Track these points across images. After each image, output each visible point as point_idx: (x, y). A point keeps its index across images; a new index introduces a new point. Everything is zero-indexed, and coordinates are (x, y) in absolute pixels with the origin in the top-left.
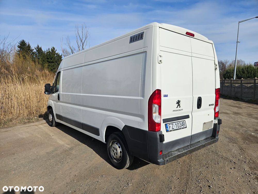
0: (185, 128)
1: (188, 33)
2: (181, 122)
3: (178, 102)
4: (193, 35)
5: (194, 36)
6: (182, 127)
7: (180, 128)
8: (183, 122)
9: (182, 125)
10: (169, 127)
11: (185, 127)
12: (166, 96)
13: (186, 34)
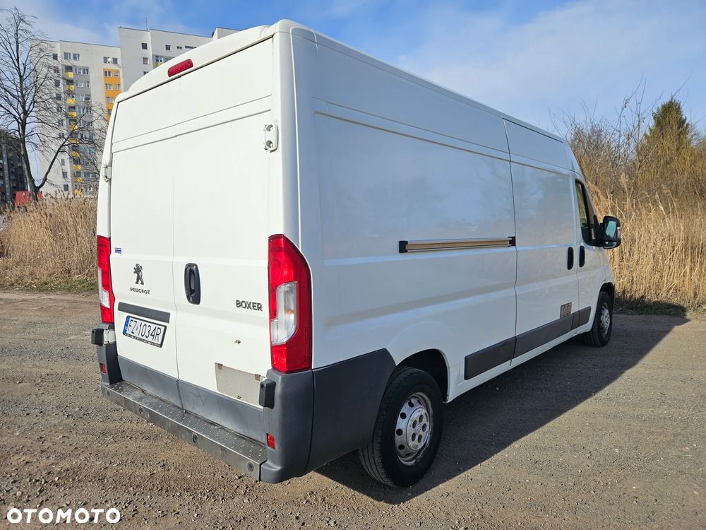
0: (157, 345)
1: (172, 72)
2: (153, 326)
3: (138, 270)
4: (187, 65)
5: (192, 66)
6: (150, 339)
7: (144, 338)
8: (158, 326)
9: (151, 335)
10: (130, 326)
11: (156, 342)
12: (118, 251)
13: (170, 76)
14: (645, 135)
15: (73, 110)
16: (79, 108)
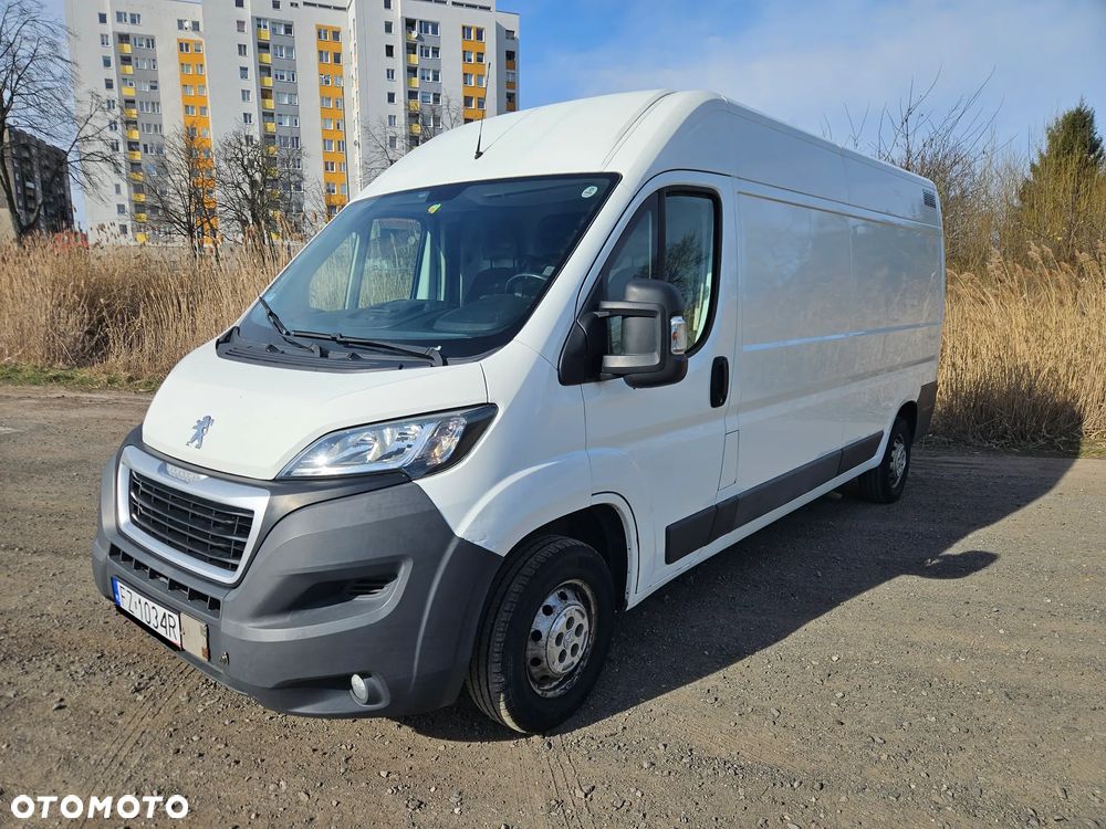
14: (1033, 165)
15: (130, 104)
16: (141, 103)
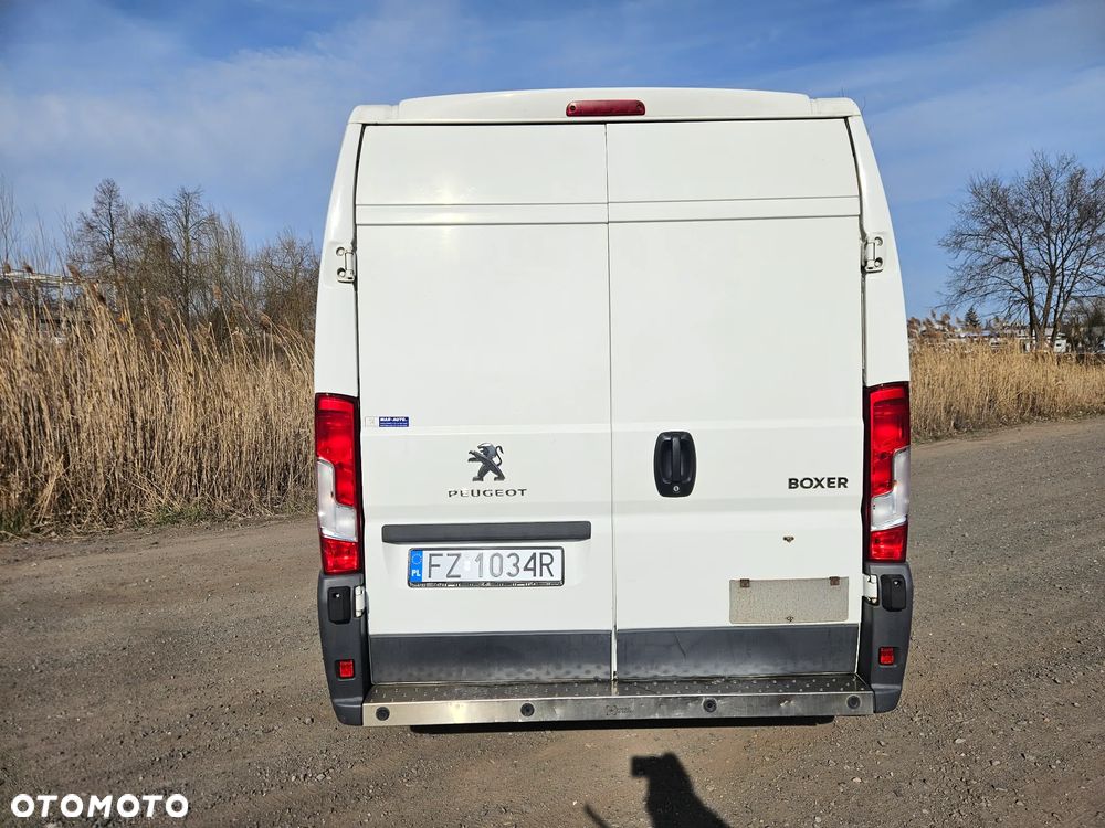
0: (548, 584)
1: (584, 109)
2: (524, 554)
4: (636, 109)
6: (528, 576)
7: (504, 578)
8: (538, 551)
9: (528, 569)
10: (431, 566)
11: (548, 578)
13: (569, 113)
